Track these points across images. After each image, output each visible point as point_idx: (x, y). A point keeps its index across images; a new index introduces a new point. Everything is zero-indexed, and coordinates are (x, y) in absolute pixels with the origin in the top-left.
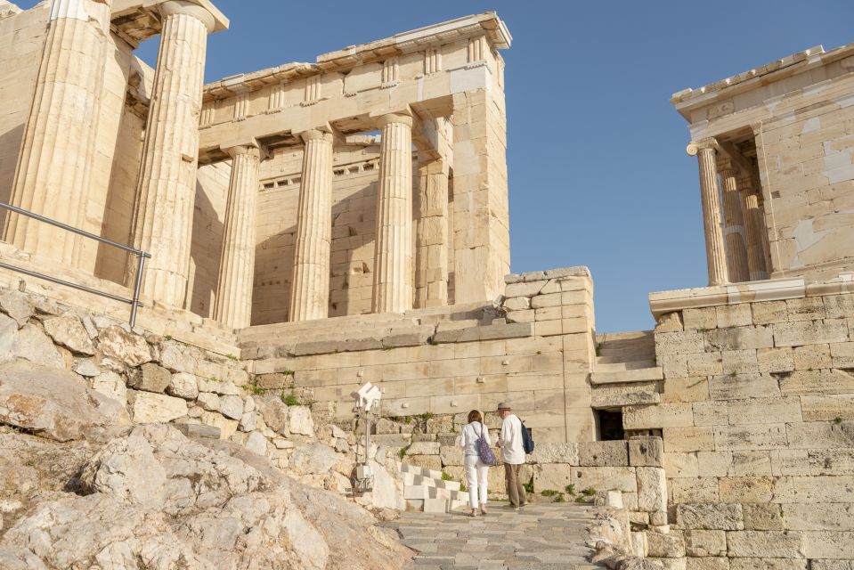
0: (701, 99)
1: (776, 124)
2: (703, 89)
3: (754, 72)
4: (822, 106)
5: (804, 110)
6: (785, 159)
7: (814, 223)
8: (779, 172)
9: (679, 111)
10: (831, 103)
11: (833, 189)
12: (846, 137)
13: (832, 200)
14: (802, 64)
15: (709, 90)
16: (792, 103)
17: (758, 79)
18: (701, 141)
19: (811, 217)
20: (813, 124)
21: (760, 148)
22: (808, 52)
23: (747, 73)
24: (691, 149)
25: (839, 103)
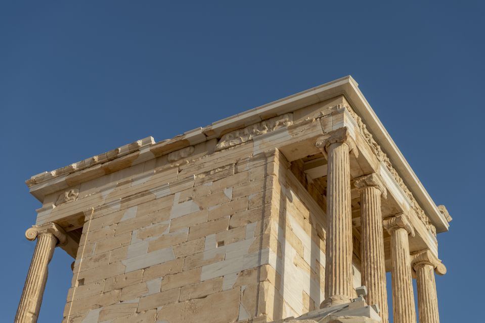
0: (52, 183)
1: (104, 211)
2: (53, 173)
3: (96, 158)
4: (143, 195)
5: (127, 199)
6: (99, 247)
7: (100, 312)
8: (91, 259)
9: (32, 193)
10: (150, 193)
11: (126, 278)
12: (152, 226)
13: (122, 289)
14: (135, 154)
15: (59, 174)
16: (122, 191)
17: (100, 166)
18: (43, 226)
19: (100, 306)
20: (132, 213)
21: (84, 235)
22: (140, 143)
23: (91, 158)
24: (30, 233)
25: (155, 194)
